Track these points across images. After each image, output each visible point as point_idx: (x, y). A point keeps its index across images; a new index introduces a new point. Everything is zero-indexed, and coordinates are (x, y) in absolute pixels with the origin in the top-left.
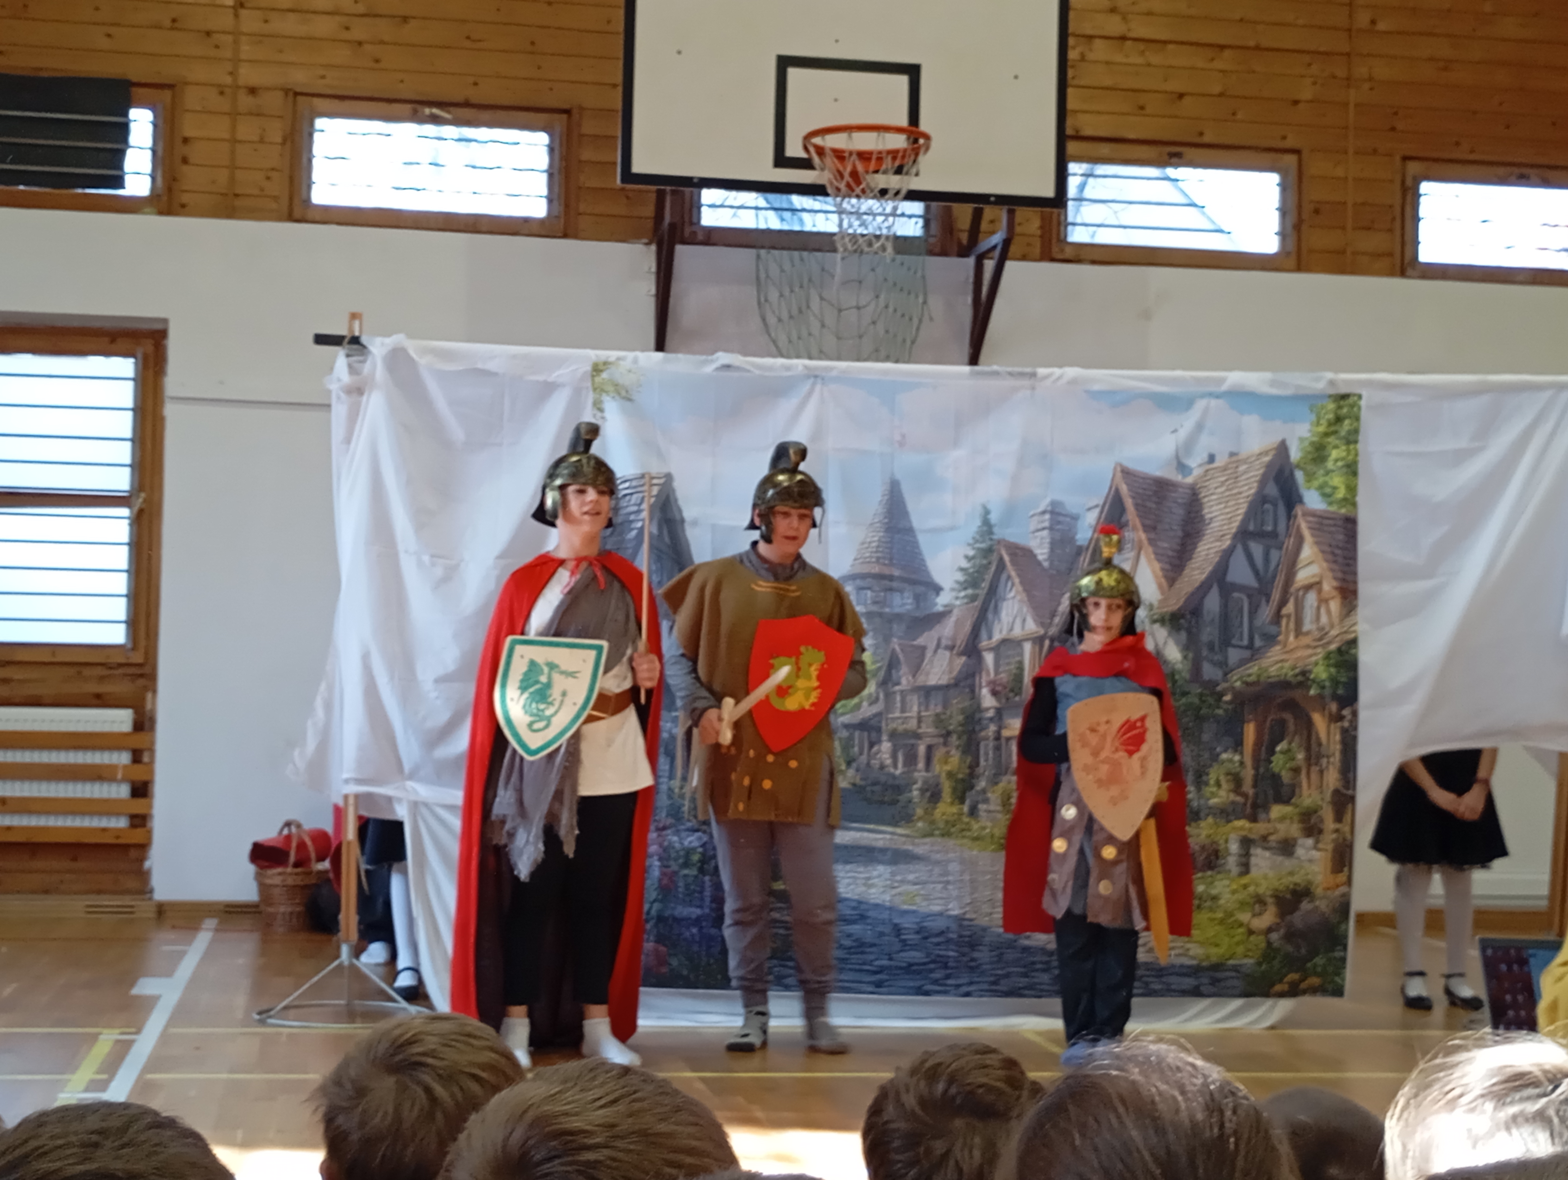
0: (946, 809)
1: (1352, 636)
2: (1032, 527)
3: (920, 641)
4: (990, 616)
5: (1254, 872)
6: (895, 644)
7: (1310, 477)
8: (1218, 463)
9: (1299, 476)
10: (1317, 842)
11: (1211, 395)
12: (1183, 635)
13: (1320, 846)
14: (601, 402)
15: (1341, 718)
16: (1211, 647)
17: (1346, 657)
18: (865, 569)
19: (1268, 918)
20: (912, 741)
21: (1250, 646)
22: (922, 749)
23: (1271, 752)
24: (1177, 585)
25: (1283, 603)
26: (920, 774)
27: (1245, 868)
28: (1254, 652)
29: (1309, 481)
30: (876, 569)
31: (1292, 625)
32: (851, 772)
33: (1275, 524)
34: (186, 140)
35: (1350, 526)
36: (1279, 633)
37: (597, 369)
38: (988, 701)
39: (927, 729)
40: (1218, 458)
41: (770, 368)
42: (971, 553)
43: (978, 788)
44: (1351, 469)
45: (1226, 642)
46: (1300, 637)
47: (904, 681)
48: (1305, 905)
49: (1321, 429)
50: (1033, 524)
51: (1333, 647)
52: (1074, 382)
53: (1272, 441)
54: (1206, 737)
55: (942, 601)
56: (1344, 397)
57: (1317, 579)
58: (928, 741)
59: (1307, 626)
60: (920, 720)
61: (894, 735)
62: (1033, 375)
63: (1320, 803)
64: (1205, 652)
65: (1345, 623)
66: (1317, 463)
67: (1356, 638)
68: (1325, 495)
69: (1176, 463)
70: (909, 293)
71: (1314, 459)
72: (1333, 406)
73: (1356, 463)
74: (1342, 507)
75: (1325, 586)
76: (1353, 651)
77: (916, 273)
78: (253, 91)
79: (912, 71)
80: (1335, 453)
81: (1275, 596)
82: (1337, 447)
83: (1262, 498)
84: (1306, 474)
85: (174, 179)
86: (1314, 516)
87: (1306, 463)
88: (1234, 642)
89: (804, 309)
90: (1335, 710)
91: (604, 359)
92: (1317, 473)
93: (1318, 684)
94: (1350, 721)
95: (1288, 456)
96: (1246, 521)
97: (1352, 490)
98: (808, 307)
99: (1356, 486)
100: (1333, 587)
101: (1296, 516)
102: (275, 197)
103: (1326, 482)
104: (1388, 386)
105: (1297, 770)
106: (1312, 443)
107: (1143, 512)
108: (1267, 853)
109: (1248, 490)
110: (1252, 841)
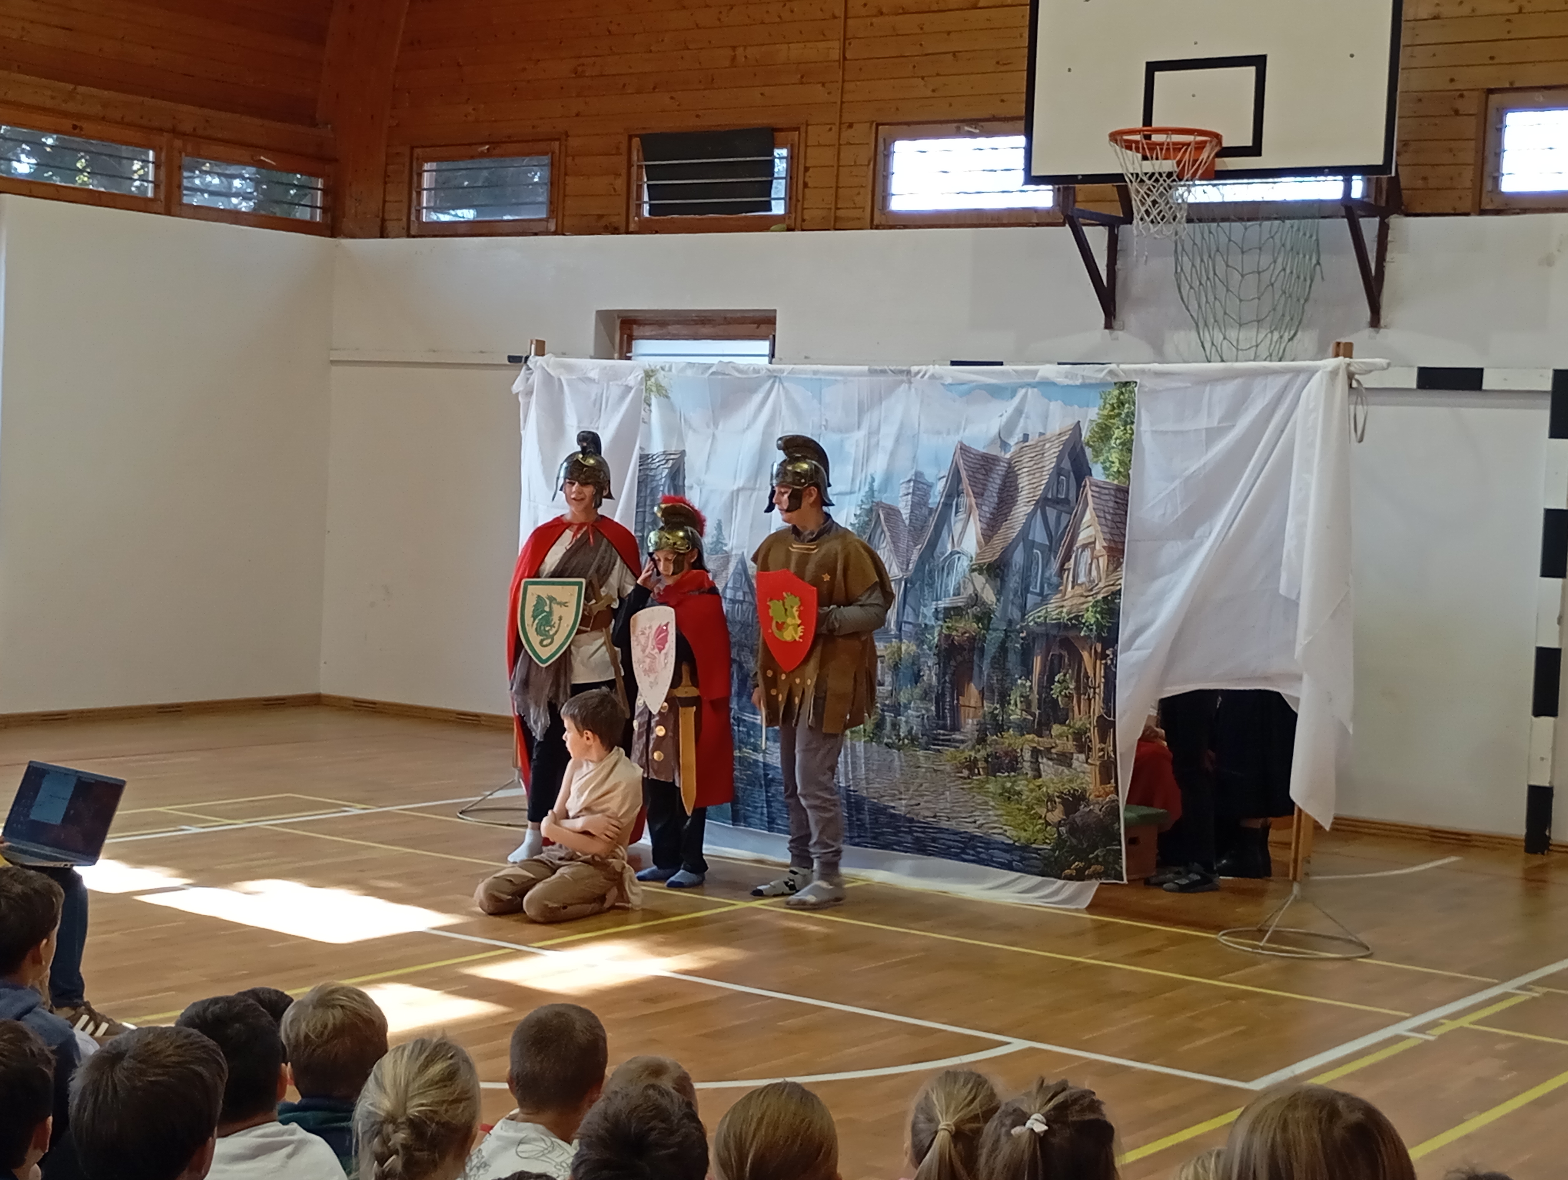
1: (1119, 587)
5: (1044, 777)
7: (1097, 452)
8: (1030, 442)
9: (1088, 451)
10: (1088, 757)
11: (1028, 385)
12: (997, 581)
13: (1090, 761)
14: (651, 399)
15: (1104, 656)
16: (1015, 592)
17: (1112, 606)
19: (1057, 814)
21: (1042, 593)
23: (1051, 681)
24: (992, 543)
25: (1066, 558)
27: (1037, 773)
28: (1043, 599)
29: (1097, 456)
31: (1071, 578)
33: (1067, 494)
34: (806, 169)
35: (1122, 496)
36: (1061, 584)
37: (649, 375)
40: (1030, 437)
42: (861, 512)
44: (1127, 446)
45: (1026, 589)
46: (1076, 588)
49: (1105, 412)
50: (902, 490)
51: (1100, 597)
52: (933, 377)
53: (1070, 423)
56: (1126, 384)
57: (1092, 540)
59: (1082, 578)
62: (910, 372)
63: (1088, 726)
64: (1011, 597)
65: (1111, 577)
66: (1102, 441)
67: (1120, 590)
68: (1105, 468)
69: (999, 442)
70: (1304, 256)
71: (1100, 438)
72: (1116, 392)
73: (1131, 441)
74: (1117, 479)
75: (1098, 546)
76: (1117, 601)
77: (1311, 236)
78: (851, 126)
79: (1259, 62)
80: (1116, 431)
81: (1062, 551)
82: (1118, 428)
83: (1058, 471)
84: (1094, 450)
85: (798, 201)
86: (1097, 486)
87: (1094, 442)
88: (1031, 589)
89: (1211, 275)
90: (1099, 650)
91: (653, 368)
92: (1102, 450)
93: (1087, 627)
94: (1112, 660)
95: (1081, 435)
96: (1046, 490)
97: (1126, 464)
98: (1215, 274)
99: (1130, 461)
100: (1104, 547)
101: (1085, 486)
102: (863, 208)
103: (1108, 458)
104: (1158, 374)
105: (1071, 697)
106: (1098, 425)
107: (974, 481)
108: (1051, 763)
109: (1050, 464)
110: (1040, 751)
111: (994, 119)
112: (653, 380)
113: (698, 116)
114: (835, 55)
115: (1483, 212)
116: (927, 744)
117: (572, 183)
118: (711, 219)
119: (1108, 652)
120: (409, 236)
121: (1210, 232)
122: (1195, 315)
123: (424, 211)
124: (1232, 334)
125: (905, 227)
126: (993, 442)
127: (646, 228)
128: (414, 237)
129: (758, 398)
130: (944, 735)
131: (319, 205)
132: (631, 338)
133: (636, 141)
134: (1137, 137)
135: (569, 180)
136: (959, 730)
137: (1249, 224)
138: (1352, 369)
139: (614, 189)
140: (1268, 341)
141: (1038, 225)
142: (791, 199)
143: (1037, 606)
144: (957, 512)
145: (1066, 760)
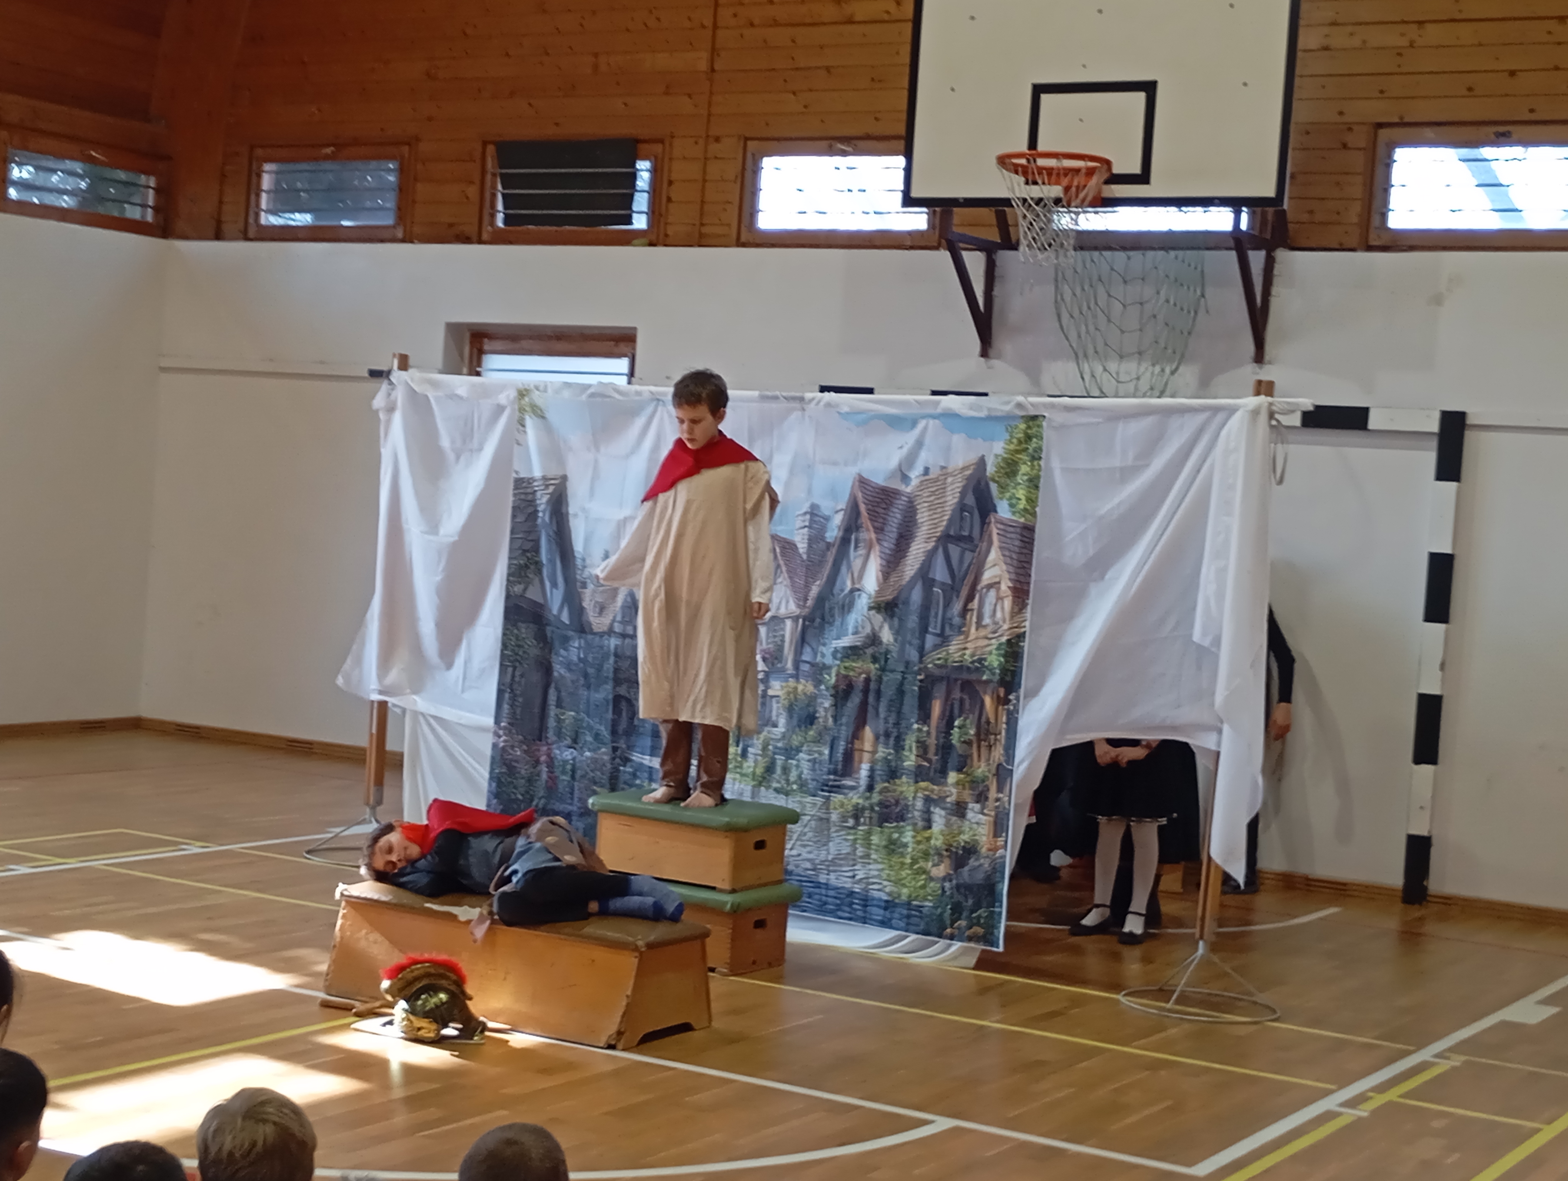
1: (1023, 630)
2: (798, 526)
5: (934, 828)
7: (1003, 488)
8: (932, 476)
9: (994, 488)
10: (983, 808)
11: (929, 416)
12: (896, 621)
13: (985, 811)
14: (525, 420)
15: (1007, 701)
16: (914, 632)
17: (1016, 649)
19: (944, 869)
21: (943, 634)
23: (950, 725)
24: (892, 580)
25: (970, 598)
27: (928, 823)
28: (944, 639)
29: (1002, 493)
31: (974, 619)
33: (971, 531)
34: (671, 183)
35: (1028, 535)
36: (964, 625)
37: (522, 395)
40: (931, 471)
44: (1034, 483)
45: (925, 629)
46: (980, 629)
48: (973, 862)
49: (1012, 447)
50: (799, 524)
51: (1004, 639)
52: (828, 405)
53: (974, 457)
54: (905, 709)
56: (1032, 418)
57: (997, 580)
59: (986, 619)
62: (804, 399)
63: (987, 774)
64: (909, 637)
65: (1016, 619)
66: (1009, 477)
67: (1025, 632)
68: (1012, 506)
69: (899, 474)
70: (1188, 288)
71: (1006, 473)
72: (1024, 426)
73: (1039, 477)
74: (1024, 516)
75: (1003, 587)
76: (1022, 644)
77: (1196, 268)
78: (717, 139)
79: (1149, 88)
80: (1023, 467)
81: (964, 592)
82: (1025, 463)
83: (962, 507)
84: (999, 486)
85: (661, 215)
86: (1003, 524)
87: (999, 477)
88: (930, 629)
89: (1092, 305)
90: (1002, 695)
91: (526, 387)
92: (1008, 485)
93: (990, 670)
94: (1014, 705)
95: (985, 470)
96: (948, 527)
97: (1032, 501)
98: (1096, 304)
99: (1037, 498)
100: (1009, 587)
101: (990, 523)
102: (729, 225)
103: (1014, 494)
104: (1068, 409)
105: (969, 743)
106: (1004, 459)
107: (874, 516)
108: (943, 813)
109: (952, 499)
110: (933, 800)
111: (868, 137)
112: (527, 399)
113: (557, 124)
114: (703, 65)
115: (1370, 248)
116: (816, 789)
117: (422, 190)
118: (569, 231)
119: (1011, 697)
120: (247, 238)
121: (1093, 261)
122: (1074, 345)
123: (263, 214)
124: (1113, 366)
125: (773, 246)
126: (892, 476)
127: (499, 239)
128: (251, 240)
129: (639, 422)
130: (835, 781)
131: (151, 203)
132: (481, 352)
133: (491, 149)
134: (1023, 161)
135: (419, 186)
136: (850, 776)
137: (1131, 253)
138: (1274, 408)
139: (467, 198)
140: (1148, 374)
141: (912, 248)
142: (655, 213)
143: (936, 647)
144: (856, 547)
145: (960, 809)
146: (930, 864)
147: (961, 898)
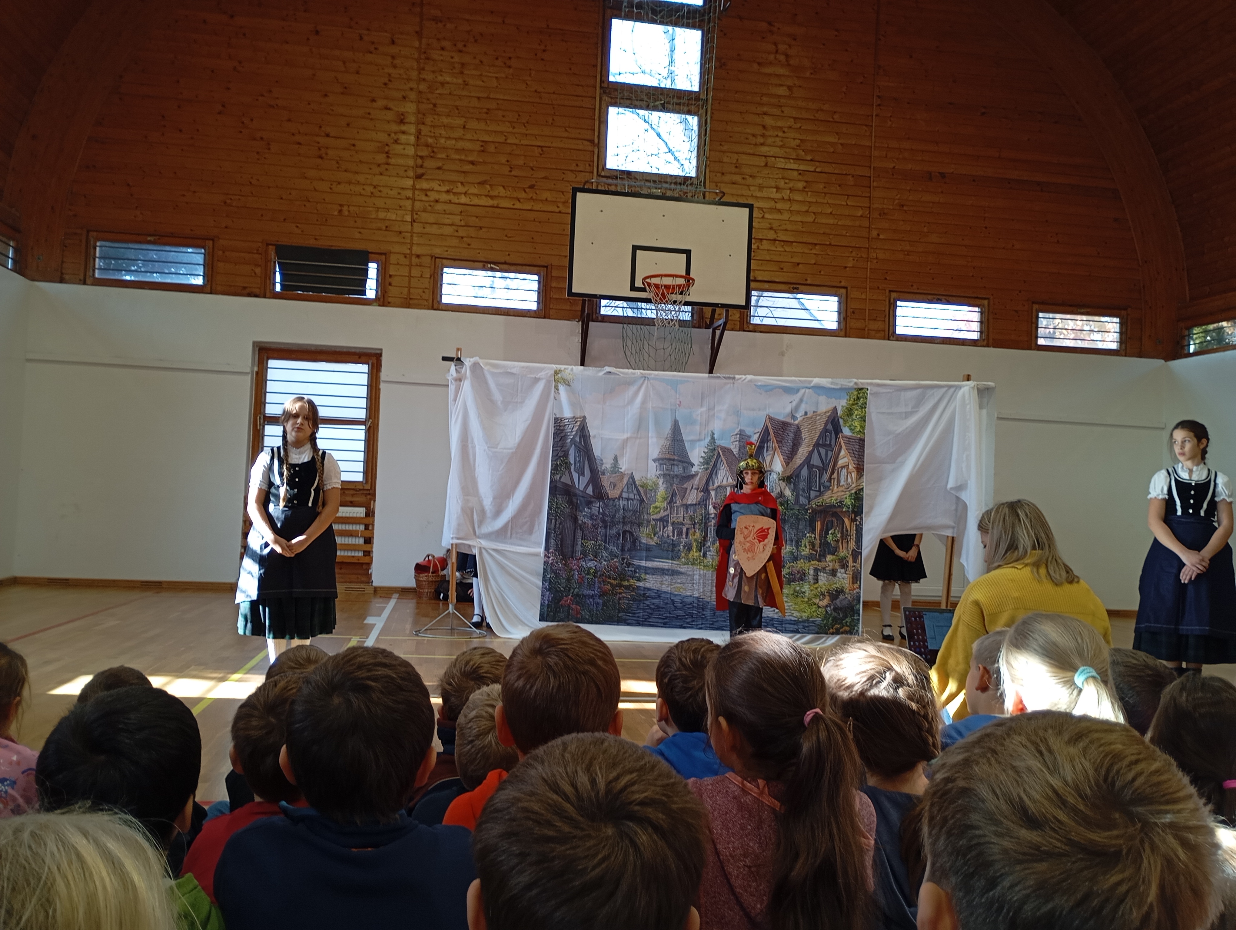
0: (694, 553)
1: (863, 487)
3: (685, 486)
4: (713, 476)
5: (820, 583)
6: (675, 487)
7: (845, 421)
8: (808, 416)
9: (841, 421)
10: (846, 571)
11: (806, 387)
12: (792, 485)
14: (558, 386)
15: (856, 520)
16: (803, 490)
17: (859, 496)
18: (664, 456)
19: (825, 602)
20: (681, 526)
21: (819, 491)
22: (684, 530)
23: (826, 533)
24: (790, 465)
25: (833, 473)
26: (684, 540)
27: (816, 581)
28: (821, 493)
29: (846, 423)
30: (668, 456)
31: (836, 483)
32: (656, 538)
33: (830, 442)
34: (390, 276)
35: (861, 442)
36: (830, 486)
37: (556, 373)
38: (712, 510)
39: (687, 521)
40: (808, 413)
41: (627, 374)
42: (706, 451)
43: (707, 546)
44: (863, 419)
45: (810, 489)
46: (839, 487)
47: (678, 502)
48: (841, 597)
49: (851, 402)
50: (732, 439)
51: (853, 492)
52: (750, 381)
53: (830, 407)
54: (800, 527)
55: (694, 469)
56: (861, 389)
57: (847, 464)
58: (687, 526)
59: (842, 483)
60: (684, 518)
61: (673, 524)
62: (734, 378)
63: (847, 555)
64: (801, 493)
65: (858, 482)
66: (848, 416)
68: (851, 429)
69: (791, 415)
72: (856, 393)
73: (865, 416)
74: (858, 434)
75: (850, 467)
76: (862, 493)
78: (418, 256)
79: (688, 253)
80: (856, 412)
81: (829, 470)
82: (857, 410)
83: (825, 430)
84: (844, 420)
85: (384, 292)
86: (846, 438)
87: (844, 416)
88: (813, 488)
90: (854, 517)
92: (849, 420)
93: (846, 506)
94: (860, 522)
95: (837, 413)
96: (818, 440)
97: (863, 427)
98: (642, 348)
99: (865, 426)
100: (853, 467)
101: (840, 438)
102: (427, 299)
103: (852, 424)
104: (879, 385)
105: (837, 541)
106: (847, 408)
107: (776, 435)
108: (825, 575)
109: (820, 427)
110: (819, 569)
112: (559, 375)
114: (409, 218)
115: (744, 331)
117: (222, 266)
119: (858, 518)
120: (84, 284)
123: (97, 271)
126: (788, 415)
127: (277, 297)
128: (88, 285)
131: (11, 255)
132: (268, 358)
133: (272, 248)
139: (255, 273)
142: (380, 290)
143: (816, 497)
144: (767, 450)
145: (834, 573)
146: (818, 600)
147: (836, 614)
